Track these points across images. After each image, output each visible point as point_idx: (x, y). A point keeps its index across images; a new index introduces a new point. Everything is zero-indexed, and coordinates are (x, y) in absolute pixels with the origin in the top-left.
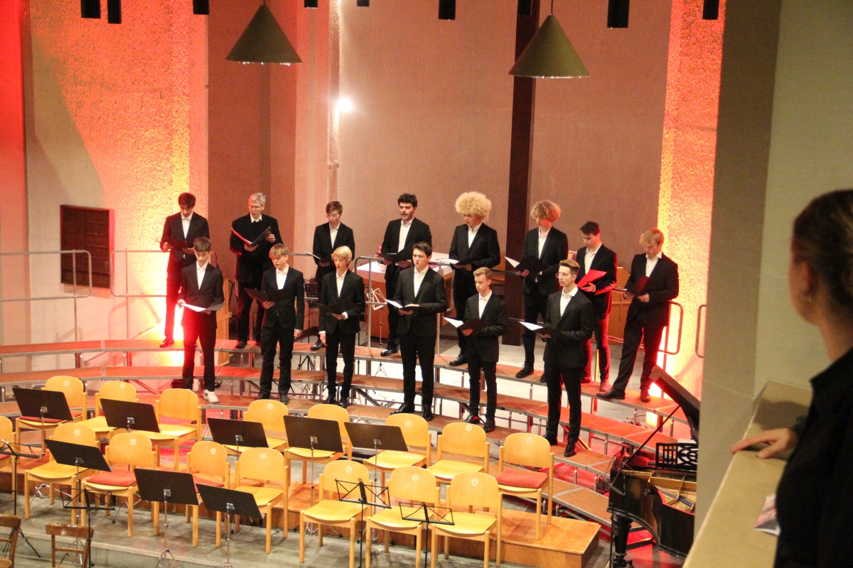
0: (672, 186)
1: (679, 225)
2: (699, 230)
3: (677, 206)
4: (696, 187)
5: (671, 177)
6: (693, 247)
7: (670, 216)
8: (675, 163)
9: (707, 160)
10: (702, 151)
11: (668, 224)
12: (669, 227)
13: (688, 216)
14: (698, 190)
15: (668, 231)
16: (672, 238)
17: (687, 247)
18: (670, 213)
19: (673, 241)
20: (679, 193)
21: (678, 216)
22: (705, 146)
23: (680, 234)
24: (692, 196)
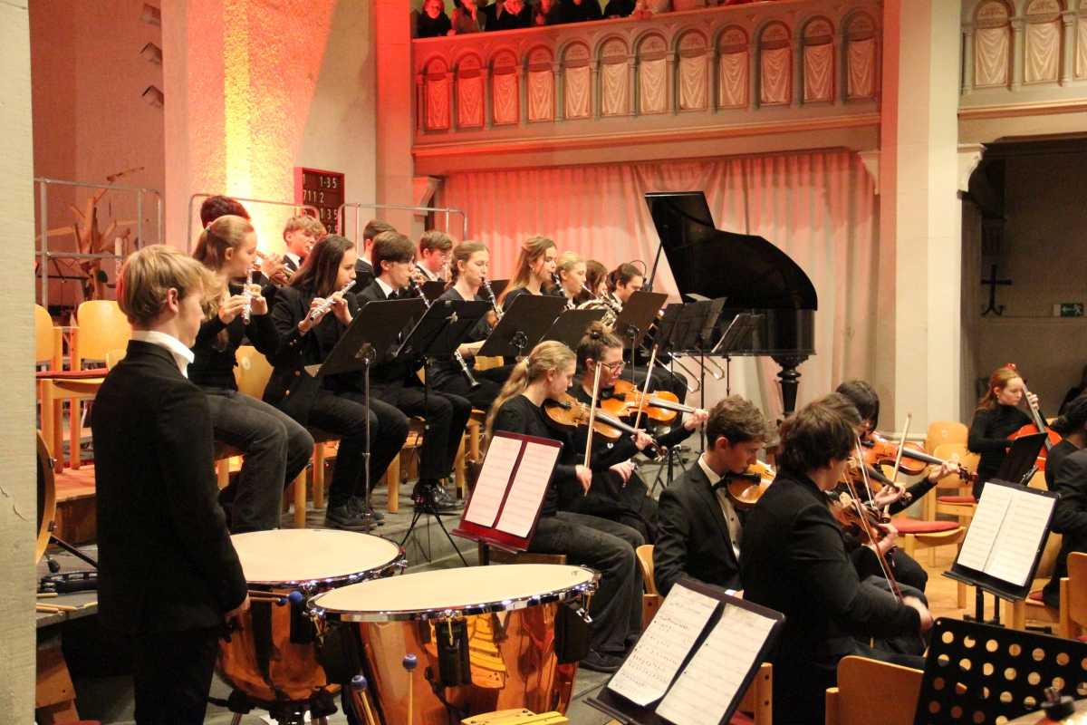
0: (249, 70)
1: (258, 121)
2: (272, 128)
3: (255, 96)
4: (266, 73)
5: (247, 58)
6: (269, 148)
7: (249, 107)
8: (249, 43)
9: (273, 43)
10: (269, 31)
11: (248, 118)
12: (249, 122)
13: (263, 110)
14: (268, 78)
15: (249, 127)
16: (253, 136)
17: (264, 147)
18: (250, 105)
19: (254, 140)
20: (255, 80)
21: (255, 109)
22: (270, 26)
23: (257, 132)
24: (265, 85)
